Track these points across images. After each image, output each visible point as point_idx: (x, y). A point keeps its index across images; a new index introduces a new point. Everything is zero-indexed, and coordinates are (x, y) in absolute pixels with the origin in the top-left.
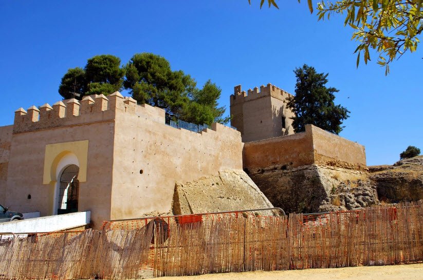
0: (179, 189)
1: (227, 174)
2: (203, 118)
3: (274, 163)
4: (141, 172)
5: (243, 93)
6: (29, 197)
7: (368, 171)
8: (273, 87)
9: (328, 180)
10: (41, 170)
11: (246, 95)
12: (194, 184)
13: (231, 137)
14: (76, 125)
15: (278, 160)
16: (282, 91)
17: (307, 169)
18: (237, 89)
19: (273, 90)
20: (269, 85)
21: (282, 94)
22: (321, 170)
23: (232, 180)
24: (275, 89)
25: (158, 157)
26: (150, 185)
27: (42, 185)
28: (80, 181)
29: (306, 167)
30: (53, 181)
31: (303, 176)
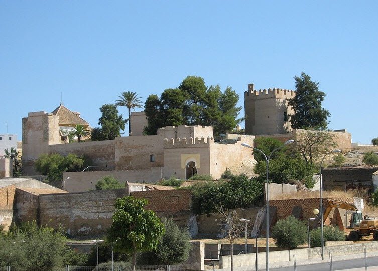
1: (246, 162)
2: (230, 125)
5: (255, 91)
6: (175, 173)
10: (180, 163)
11: (257, 94)
14: (194, 148)
18: (250, 86)
19: (278, 93)
20: (274, 89)
21: (285, 93)
23: (248, 164)
24: (279, 91)
25: (221, 158)
26: (219, 169)
27: (181, 169)
28: (197, 168)
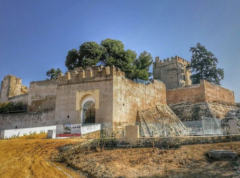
0: (140, 113)
1: (160, 107)
3: (181, 101)
4: (124, 105)
5: (161, 61)
6: (68, 117)
7: (236, 106)
8: (179, 57)
9: (214, 111)
10: (74, 104)
11: (162, 62)
12: (146, 111)
13: (161, 87)
14: (93, 81)
15: (184, 99)
16: (183, 60)
17: (201, 104)
18: (157, 59)
19: (179, 59)
20: (176, 57)
21: (183, 62)
22: (210, 105)
23: (163, 110)
25: (130, 97)
26: (127, 111)
27: (75, 111)
28: (96, 109)
29: (200, 103)
30: (81, 109)
31: (199, 108)
